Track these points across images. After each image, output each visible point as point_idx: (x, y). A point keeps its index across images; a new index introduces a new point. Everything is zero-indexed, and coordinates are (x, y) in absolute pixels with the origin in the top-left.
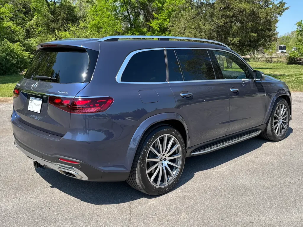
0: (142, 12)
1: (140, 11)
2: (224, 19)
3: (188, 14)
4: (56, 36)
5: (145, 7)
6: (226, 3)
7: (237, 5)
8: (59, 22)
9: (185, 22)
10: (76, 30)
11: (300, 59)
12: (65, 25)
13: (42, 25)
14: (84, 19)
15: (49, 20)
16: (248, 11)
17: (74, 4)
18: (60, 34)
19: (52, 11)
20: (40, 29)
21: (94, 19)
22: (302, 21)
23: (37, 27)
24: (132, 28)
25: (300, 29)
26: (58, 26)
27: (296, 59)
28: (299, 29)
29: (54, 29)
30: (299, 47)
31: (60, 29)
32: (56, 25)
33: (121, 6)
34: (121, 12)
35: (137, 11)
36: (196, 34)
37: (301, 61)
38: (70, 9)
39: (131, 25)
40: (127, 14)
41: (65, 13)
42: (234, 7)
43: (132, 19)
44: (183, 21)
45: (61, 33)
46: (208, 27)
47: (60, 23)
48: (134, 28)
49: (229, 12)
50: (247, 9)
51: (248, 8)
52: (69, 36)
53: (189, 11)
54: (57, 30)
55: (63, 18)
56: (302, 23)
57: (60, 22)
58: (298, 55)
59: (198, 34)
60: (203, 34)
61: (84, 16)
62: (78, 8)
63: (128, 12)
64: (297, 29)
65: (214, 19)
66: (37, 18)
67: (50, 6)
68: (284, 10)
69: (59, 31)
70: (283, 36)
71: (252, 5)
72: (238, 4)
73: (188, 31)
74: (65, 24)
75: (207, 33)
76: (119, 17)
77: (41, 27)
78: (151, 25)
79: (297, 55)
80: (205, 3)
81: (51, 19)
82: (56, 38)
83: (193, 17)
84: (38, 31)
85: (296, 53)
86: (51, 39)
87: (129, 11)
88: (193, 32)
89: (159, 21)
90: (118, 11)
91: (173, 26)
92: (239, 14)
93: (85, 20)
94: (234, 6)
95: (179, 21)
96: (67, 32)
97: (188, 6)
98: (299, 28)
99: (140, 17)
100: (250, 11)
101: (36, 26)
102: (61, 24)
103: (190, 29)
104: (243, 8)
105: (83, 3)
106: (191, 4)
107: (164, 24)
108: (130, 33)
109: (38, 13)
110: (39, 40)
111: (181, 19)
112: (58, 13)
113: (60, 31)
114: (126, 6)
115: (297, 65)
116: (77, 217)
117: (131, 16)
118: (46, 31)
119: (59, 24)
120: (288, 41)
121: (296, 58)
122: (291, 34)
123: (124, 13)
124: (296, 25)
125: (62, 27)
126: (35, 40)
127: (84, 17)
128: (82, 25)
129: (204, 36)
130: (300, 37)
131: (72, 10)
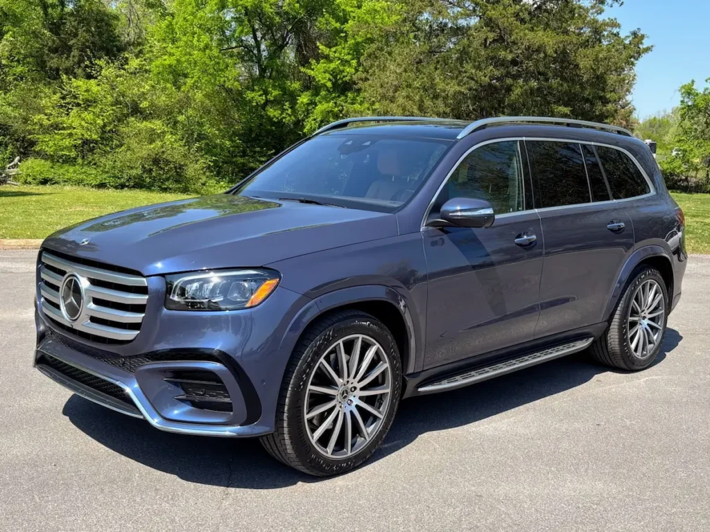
0: (291, 39)
1: (287, 35)
2: (491, 67)
3: (407, 50)
4: (64, 89)
5: (299, 27)
6: (500, 29)
7: (525, 35)
8: (72, 53)
9: (398, 71)
10: (117, 76)
11: (686, 178)
12: (87, 63)
13: (25, 58)
14: (139, 48)
15: (46, 46)
16: (550, 51)
17: (113, 8)
18: (75, 84)
19: (53, 24)
20: (19, 69)
21: (164, 51)
22: (693, 82)
23: (13, 64)
24: (264, 77)
25: (690, 104)
26: (68, 64)
27: (676, 178)
28: (687, 102)
29: (58, 70)
30: (686, 147)
31: (75, 73)
32: (63, 60)
33: (237, 20)
34: (236, 35)
35: (279, 35)
36: (423, 102)
37: (688, 182)
38: (102, 20)
39: (263, 70)
40: (252, 42)
41: (88, 31)
42: (517, 39)
43: (265, 54)
44: (392, 67)
45: (75, 82)
46: (452, 88)
47: (74, 56)
48: (270, 78)
49: (505, 50)
50: (549, 45)
51: (551, 43)
52: (98, 91)
53: (408, 43)
54: (66, 74)
55: (83, 44)
56: (694, 87)
57: (75, 52)
58: (682, 169)
59: (428, 102)
60: (440, 102)
61: (140, 40)
62: (123, 19)
63: (255, 37)
64: (682, 102)
65: (468, 67)
66: (11, 39)
67: (50, 10)
68: (639, 54)
69: (71, 77)
70: (653, 117)
71: (562, 37)
72: (527, 31)
73: (404, 94)
74: (89, 58)
75: (449, 102)
76: (233, 48)
77: (24, 64)
78: (311, 73)
79: (679, 168)
80: (450, 25)
81: (50, 44)
82: (62, 94)
83: (417, 60)
84: (14, 75)
85: (678, 163)
86: (50, 98)
87: (259, 34)
88: (417, 98)
89: (332, 66)
90: (228, 33)
91: (367, 79)
92: (528, 58)
93: (141, 52)
94: (519, 38)
95: (383, 69)
96: (92, 81)
97: (408, 31)
98: (686, 100)
99: (285, 52)
100: (556, 52)
101: (9, 59)
102: (77, 58)
103: (410, 90)
104: (537, 44)
105: (137, 7)
106: (414, 25)
107: (343, 71)
108: (259, 91)
109: (14, 25)
110: (15, 99)
111: (389, 61)
112: (71, 31)
113: (75, 78)
114: (249, 21)
115: (678, 191)
116: (113, 481)
117: (263, 47)
118: (35, 75)
119: (71, 58)
120: (662, 133)
121: (676, 176)
122: (672, 113)
123: (243, 38)
124: (679, 90)
125: (80, 66)
126: (4, 99)
127: (139, 44)
128: (134, 63)
129: (442, 108)
130: (687, 123)
131: (106, 24)
